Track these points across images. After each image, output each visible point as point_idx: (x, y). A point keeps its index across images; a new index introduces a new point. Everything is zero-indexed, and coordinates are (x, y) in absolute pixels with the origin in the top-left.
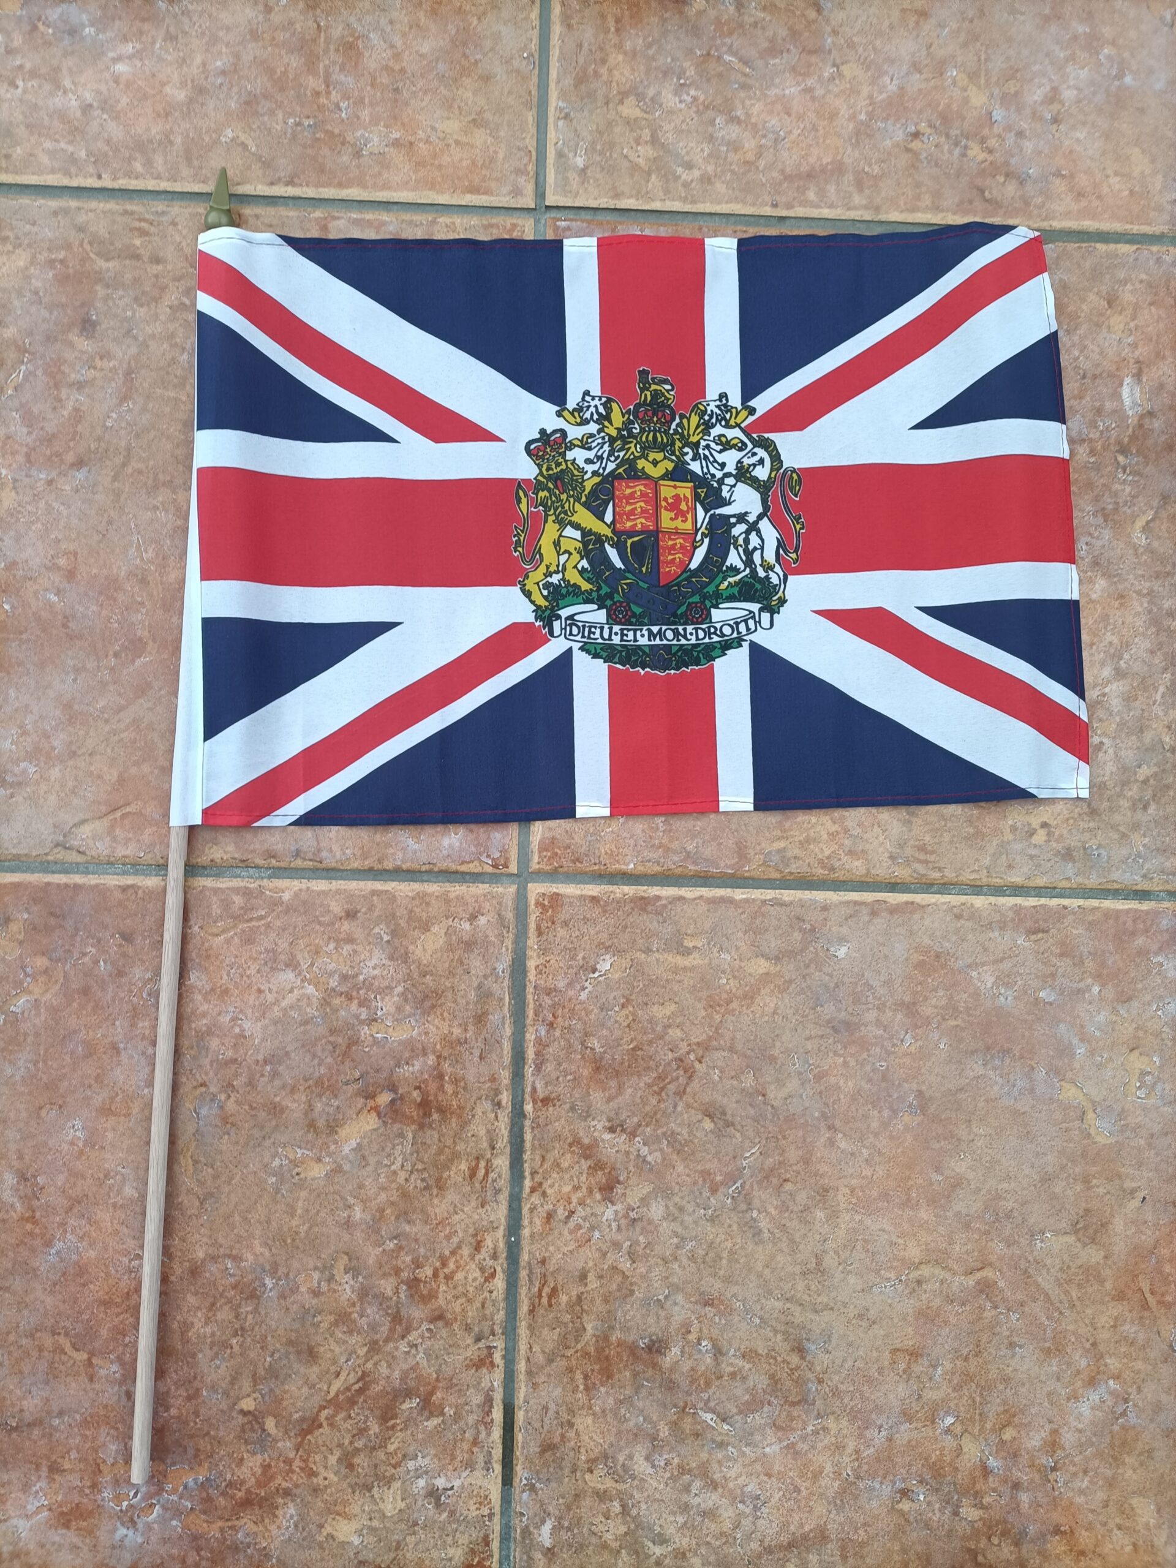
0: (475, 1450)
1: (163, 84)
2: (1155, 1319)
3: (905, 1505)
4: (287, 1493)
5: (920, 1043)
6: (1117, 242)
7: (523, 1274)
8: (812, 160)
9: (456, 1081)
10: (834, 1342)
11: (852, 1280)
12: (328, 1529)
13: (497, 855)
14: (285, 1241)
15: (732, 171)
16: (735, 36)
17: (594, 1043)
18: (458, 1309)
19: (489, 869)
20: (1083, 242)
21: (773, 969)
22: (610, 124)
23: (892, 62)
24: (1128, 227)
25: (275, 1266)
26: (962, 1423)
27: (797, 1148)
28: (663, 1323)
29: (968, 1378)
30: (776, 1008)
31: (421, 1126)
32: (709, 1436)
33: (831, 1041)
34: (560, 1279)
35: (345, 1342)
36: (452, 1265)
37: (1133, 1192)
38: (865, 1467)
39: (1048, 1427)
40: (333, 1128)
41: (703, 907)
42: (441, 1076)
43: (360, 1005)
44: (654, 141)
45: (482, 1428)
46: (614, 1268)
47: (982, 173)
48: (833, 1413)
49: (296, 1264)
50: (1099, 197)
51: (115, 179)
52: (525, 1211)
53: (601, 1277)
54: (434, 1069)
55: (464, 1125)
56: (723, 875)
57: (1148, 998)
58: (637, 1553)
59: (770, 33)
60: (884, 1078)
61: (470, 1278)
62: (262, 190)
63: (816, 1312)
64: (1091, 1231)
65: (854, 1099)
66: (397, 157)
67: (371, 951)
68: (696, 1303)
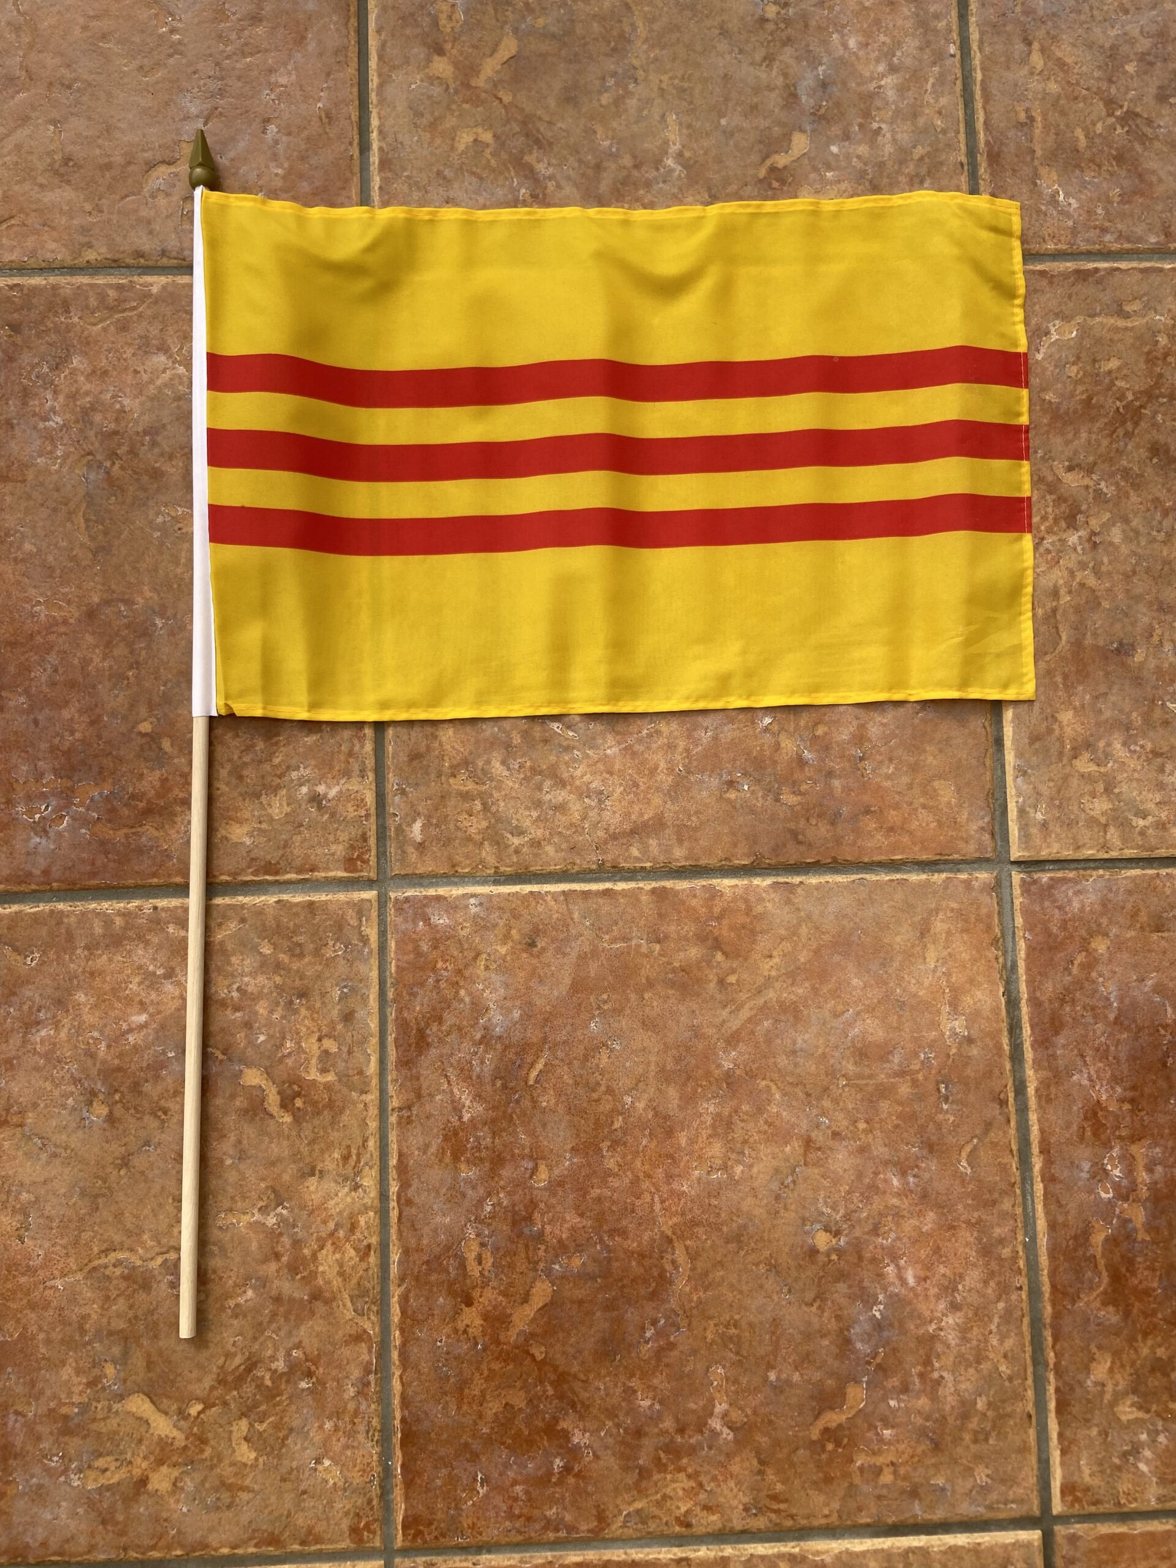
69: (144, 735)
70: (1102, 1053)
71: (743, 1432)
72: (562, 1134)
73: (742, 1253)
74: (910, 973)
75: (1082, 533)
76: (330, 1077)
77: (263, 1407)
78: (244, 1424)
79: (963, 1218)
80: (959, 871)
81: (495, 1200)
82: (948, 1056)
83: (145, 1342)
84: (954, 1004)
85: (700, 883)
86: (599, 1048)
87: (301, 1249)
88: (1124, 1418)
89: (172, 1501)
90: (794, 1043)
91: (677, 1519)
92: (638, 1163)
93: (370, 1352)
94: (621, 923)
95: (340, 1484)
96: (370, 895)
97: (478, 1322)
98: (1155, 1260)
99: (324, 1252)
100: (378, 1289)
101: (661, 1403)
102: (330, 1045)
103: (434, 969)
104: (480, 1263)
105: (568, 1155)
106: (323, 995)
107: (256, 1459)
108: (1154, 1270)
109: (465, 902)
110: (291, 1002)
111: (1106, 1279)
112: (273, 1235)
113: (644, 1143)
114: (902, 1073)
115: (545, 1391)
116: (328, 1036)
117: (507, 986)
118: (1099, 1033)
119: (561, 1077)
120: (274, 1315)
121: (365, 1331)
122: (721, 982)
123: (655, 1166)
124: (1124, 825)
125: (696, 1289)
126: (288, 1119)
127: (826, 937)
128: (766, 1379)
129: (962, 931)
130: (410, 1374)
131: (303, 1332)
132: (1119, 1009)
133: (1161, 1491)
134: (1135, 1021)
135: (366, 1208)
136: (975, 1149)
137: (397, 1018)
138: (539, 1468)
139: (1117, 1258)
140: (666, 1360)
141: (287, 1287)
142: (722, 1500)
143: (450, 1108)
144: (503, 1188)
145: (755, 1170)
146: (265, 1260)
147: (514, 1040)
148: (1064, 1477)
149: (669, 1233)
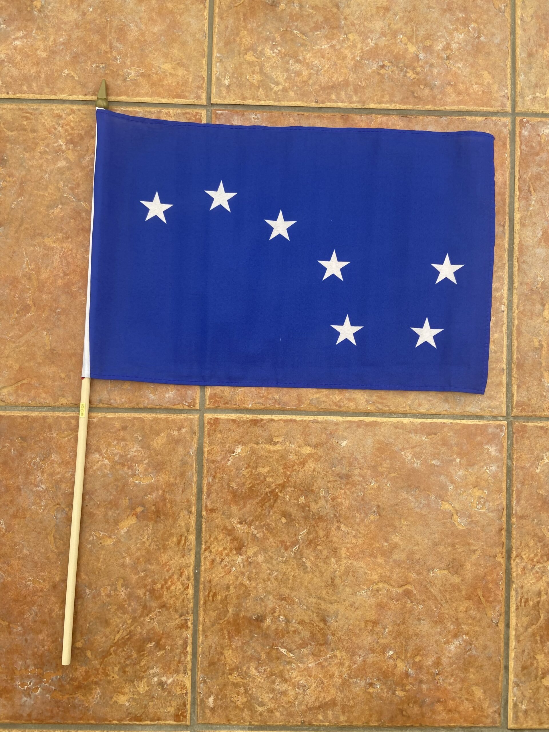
0: (179, 665)
1: (37, 50)
2: (485, 608)
3: (371, 690)
4: (96, 683)
5: (378, 484)
6: (476, 115)
7: (201, 586)
8: (334, 80)
9: (171, 502)
10: (339, 617)
11: (347, 589)
12: (115, 699)
13: (190, 401)
14: (95, 573)
15: (297, 86)
16: (299, 22)
17: (233, 485)
18: (172, 603)
19: (187, 408)
20: (460, 116)
21: (313, 452)
22: (240, 64)
23: (372, 32)
24: (482, 108)
25: (91, 584)
26: (397, 654)
27: (323, 530)
28: (263, 608)
29: (400, 634)
30: (315, 468)
31: (156, 522)
32: (283, 659)
33: (339, 483)
34: (217, 589)
35: (121, 618)
36: (169, 583)
37: (474, 551)
38: (353, 673)
39: (435, 656)
40: (117, 522)
41: (282, 424)
42: (165, 499)
43: (129, 468)
44: (261, 71)
45: (182, 655)
46: (241, 584)
47: (413, 84)
48: (339, 649)
49: (100, 583)
50: (469, 95)
51: (15, 94)
52: (202, 559)
53: (235, 588)
54: (162, 496)
55: (175, 521)
56: (292, 410)
57: (482, 464)
58: (251, 710)
59: (315, 19)
60: (363, 500)
61: (178, 588)
62: (81, 97)
63: (331, 603)
64: (455, 568)
65: (349, 509)
66: (143, 81)
67: (133, 445)
68: (278, 599)
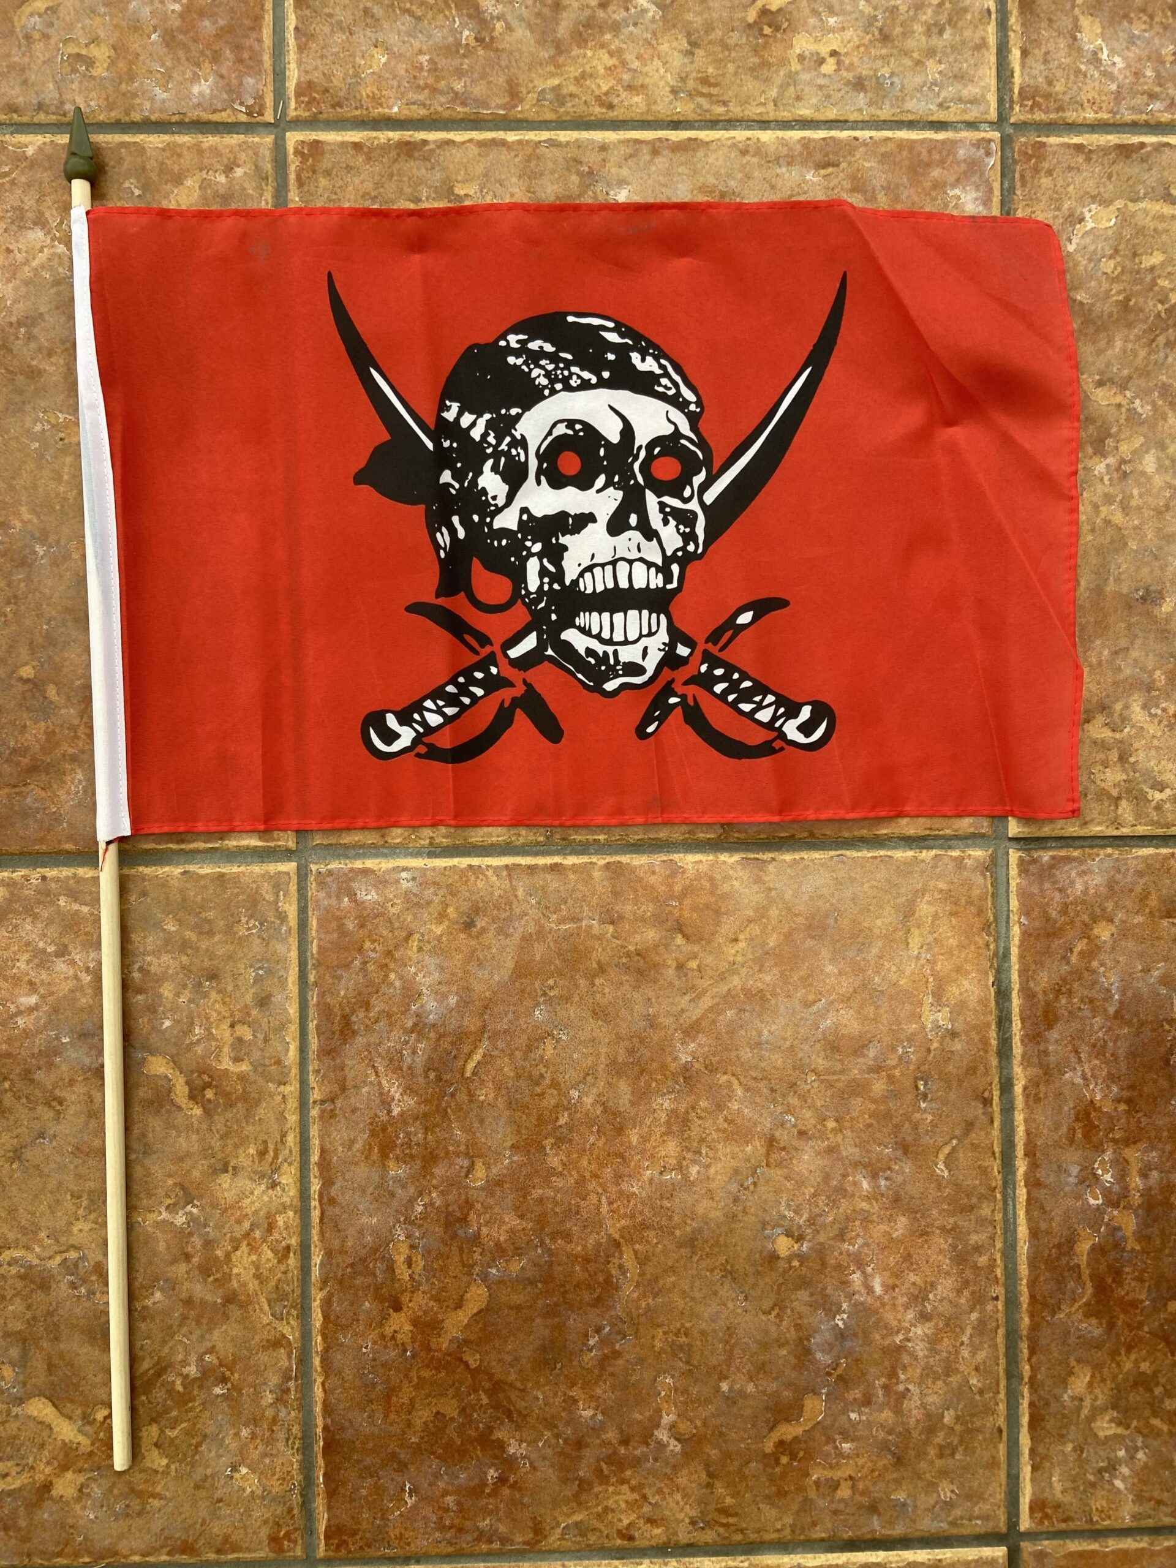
69: (27, 681)
70: (1098, 1049)
71: (692, 1444)
72: (500, 1130)
73: (695, 1258)
74: (892, 959)
75: (1110, 460)
76: (244, 1067)
77: (175, 1413)
78: (154, 1430)
79: (937, 1223)
80: (950, 847)
81: (426, 1200)
82: (929, 1050)
83: (45, 1344)
84: (938, 995)
85: (658, 859)
86: (543, 1038)
87: (214, 1250)
88: (1101, 1434)
89: (78, 1507)
90: (760, 1034)
91: (621, 1534)
92: (584, 1162)
93: (289, 1357)
94: (570, 902)
95: (259, 1492)
96: (290, 867)
97: (407, 1327)
98: (1144, 1271)
99: (238, 1253)
100: (298, 1292)
101: (603, 1413)
102: (245, 1032)
103: (360, 950)
104: (410, 1267)
105: (508, 1153)
106: (235, 977)
107: (168, 1466)
108: (1141, 1280)
109: (396, 876)
110: (200, 984)
111: (1090, 1290)
112: (183, 1235)
113: (592, 1140)
114: (877, 1069)
115: (479, 1400)
116: (242, 1022)
117: (442, 969)
118: (1096, 1027)
119: (502, 1069)
120: (185, 1318)
121: (284, 1336)
122: (680, 967)
123: (602, 1165)
124: (1139, 799)
125: (645, 1296)
126: (197, 1111)
127: (801, 920)
128: (718, 1389)
129: (951, 914)
130: (333, 1381)
131: (216, 1334)
132: (1121, 1002)
133: (1137, 1509)
134: (1137, 1014)
135: (284, 1208)
136: (954, 1148)
137: (318, 1004)
138: (472, 1479)
139: (1103, 1267)
140: (610, 1369)
141: (200, 1290)
142: (667, 1513)
143: (378, 1101)
144: (435, 1187)
145: (712, 1171)
146: (174, 1261)
147: (450, 1028)
148: (1034, 1493)
149: (617, 1237)
